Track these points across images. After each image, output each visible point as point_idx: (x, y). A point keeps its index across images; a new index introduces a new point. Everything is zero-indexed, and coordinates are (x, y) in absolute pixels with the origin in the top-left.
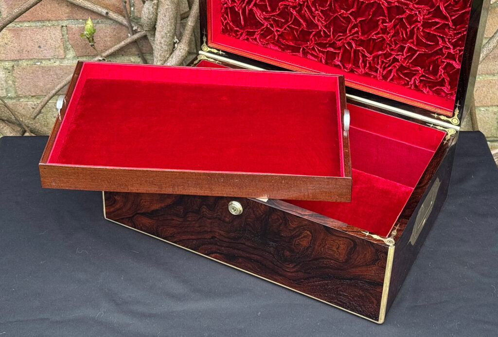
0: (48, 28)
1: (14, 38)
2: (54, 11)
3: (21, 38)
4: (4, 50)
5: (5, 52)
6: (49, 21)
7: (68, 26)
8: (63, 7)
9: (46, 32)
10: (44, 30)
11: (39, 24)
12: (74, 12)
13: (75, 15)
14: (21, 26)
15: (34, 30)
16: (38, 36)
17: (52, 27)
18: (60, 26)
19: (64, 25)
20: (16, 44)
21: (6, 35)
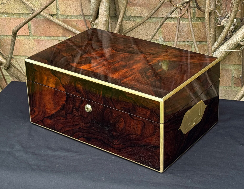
0: (53, 41)
1: (37, 45)
2: (55, 32)
3: (40, 45)
4: (32, 51)
5: (32, 52)
6: (53, 36)
7: (62, 40)
8: (60, 29)
9: (51, 42)
10: (50, 41)
11: (48, 38)
12: (65, 33)
13: (65, 35)
14: (40, 39)
15: (46, 41)
16: (48, 45)
17: (54, 40)
18: (59, 40)
19: (60, 39)
20: (38, 48)
21: (33, 43)
